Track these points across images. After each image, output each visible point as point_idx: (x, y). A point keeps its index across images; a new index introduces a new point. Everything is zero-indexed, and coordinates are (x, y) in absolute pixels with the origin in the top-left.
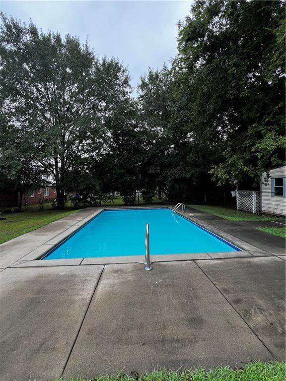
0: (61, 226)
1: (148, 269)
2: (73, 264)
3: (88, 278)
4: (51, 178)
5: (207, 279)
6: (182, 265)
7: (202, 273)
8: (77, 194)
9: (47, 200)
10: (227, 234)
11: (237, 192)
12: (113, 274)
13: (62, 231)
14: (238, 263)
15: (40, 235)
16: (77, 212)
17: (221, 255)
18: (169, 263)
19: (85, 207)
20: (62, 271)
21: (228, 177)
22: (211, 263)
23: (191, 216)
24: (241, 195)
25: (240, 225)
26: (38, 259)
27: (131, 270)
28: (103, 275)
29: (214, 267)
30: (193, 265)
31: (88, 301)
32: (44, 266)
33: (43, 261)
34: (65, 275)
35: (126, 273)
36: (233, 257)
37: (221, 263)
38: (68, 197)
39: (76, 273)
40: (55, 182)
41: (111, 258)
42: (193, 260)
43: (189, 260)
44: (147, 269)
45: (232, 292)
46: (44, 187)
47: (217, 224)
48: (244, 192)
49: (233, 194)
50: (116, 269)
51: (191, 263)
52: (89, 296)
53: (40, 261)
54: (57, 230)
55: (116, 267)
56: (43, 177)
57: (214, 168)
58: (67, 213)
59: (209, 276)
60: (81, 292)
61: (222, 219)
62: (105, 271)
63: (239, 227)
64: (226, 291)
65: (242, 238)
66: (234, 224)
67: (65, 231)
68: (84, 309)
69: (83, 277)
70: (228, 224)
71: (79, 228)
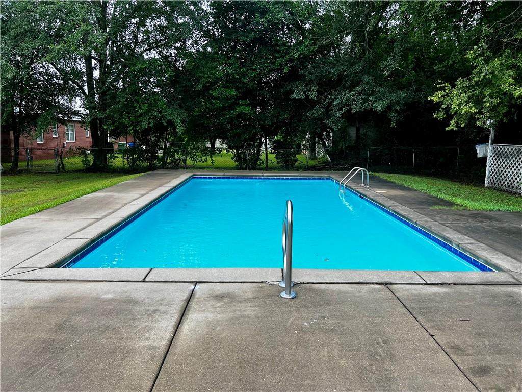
0: (102, 204)
1: (287, 296)
2: (130, 280)
3: (160, 308)
4: (78, 103)
5: (415, 323)
6: (359, 292)
7: (404, 310)
8: (135, 142)
9: (72, 152)
10: (460, 236)
11: (490, 147)
12: (212, 302)
13: (104, 214)
14: (484, 294)
15: (58, 220)
16: (135, 179)
17: (447, 277)
18: (331, 286)
19: (151, 169)
20: (107, 291)
21: (474, 110)
22: (425, 292)
23: (382, 196)
24: (498, 155)
25: (490, 218)
26: (58, 265)
27: (250, 296)
28: (193, 304)
29: (432, 301)
30: (384, 293)
31: (162, 351)
32: (68, 281)
33: (67, 269)
34: (113, 300)
35: (240, 302)
36: (474, 281)
37: (446, 293)
38: (116, 147)
39: (135, 296)
40: (88, 111)
41: (209, 270)
42: (385, 284)
43: (377, 284)
44: (285, 295)
45: (470, 351)
46: (63, 122)
47: (439, 213)
48: (506, 148)
49: (480, 151)
50: (219, 293)
51: (379, 291)
52: (164, 343)
53: (61, 269)
54: (95, 211)
55: (220, 289)
56: (62, 101)
57: (443, 89)
58: (115, 180)
59: (419, 318)
60: (147, 335)
61: (451, 204)
62: (197, 296)
63: (488, 223)
64: (457, 349)
65: (495, 244)
66: (477, 215)
67: (111, 214)
68: (155, 366)
69: (150, 305)
70: (463, 216)
71: (139, 210)
